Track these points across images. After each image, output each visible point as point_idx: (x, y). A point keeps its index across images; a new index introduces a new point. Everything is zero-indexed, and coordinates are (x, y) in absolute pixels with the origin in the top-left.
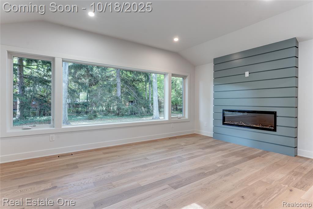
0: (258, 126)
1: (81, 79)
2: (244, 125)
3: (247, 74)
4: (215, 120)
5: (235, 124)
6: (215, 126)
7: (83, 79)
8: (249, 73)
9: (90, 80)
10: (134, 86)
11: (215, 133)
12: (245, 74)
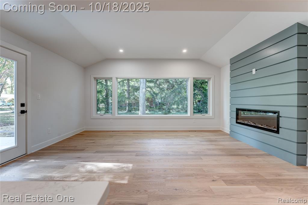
0: (263, 127)
1: (162, 85)
2: (253, 124)
3: (254, 71)
4: (231, 118)
5: (245, 123)
6: (231, 124)
7: (163, 85)
8: (256, 70)
9: (168, 85)
10: (203, 87)
11: (231, 131)
12: (252, 71)
